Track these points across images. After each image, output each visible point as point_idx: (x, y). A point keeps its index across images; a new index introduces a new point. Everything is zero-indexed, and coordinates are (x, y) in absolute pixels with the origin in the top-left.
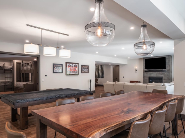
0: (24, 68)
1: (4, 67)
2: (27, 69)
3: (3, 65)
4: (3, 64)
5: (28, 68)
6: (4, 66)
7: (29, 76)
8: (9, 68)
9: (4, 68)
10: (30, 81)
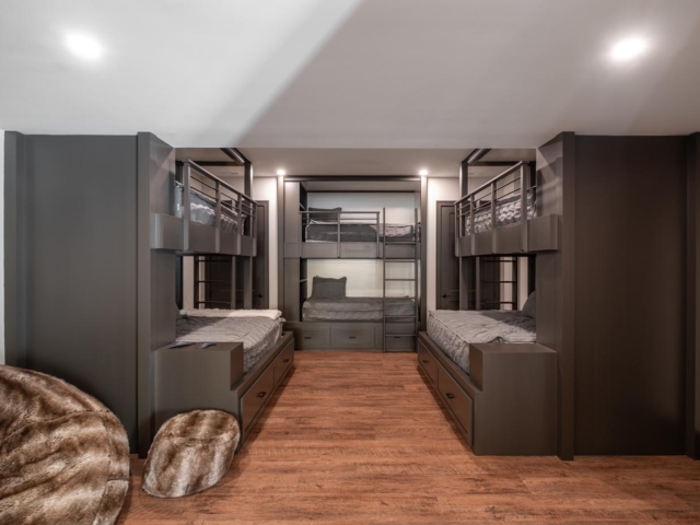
0: (473, 224)
1: (381, 229)
2: (496, 224)
3: (378, 219)
4: (378, 213)
5: (502, 217)
6: (381, 222)
7: (497, 272)
8: (402, 232)
9: (381, 233)
10: (508, 307)
